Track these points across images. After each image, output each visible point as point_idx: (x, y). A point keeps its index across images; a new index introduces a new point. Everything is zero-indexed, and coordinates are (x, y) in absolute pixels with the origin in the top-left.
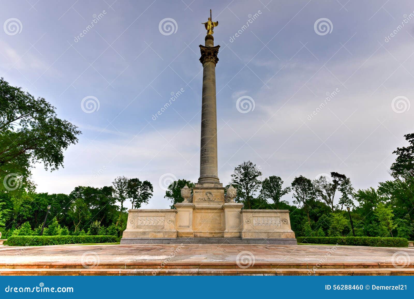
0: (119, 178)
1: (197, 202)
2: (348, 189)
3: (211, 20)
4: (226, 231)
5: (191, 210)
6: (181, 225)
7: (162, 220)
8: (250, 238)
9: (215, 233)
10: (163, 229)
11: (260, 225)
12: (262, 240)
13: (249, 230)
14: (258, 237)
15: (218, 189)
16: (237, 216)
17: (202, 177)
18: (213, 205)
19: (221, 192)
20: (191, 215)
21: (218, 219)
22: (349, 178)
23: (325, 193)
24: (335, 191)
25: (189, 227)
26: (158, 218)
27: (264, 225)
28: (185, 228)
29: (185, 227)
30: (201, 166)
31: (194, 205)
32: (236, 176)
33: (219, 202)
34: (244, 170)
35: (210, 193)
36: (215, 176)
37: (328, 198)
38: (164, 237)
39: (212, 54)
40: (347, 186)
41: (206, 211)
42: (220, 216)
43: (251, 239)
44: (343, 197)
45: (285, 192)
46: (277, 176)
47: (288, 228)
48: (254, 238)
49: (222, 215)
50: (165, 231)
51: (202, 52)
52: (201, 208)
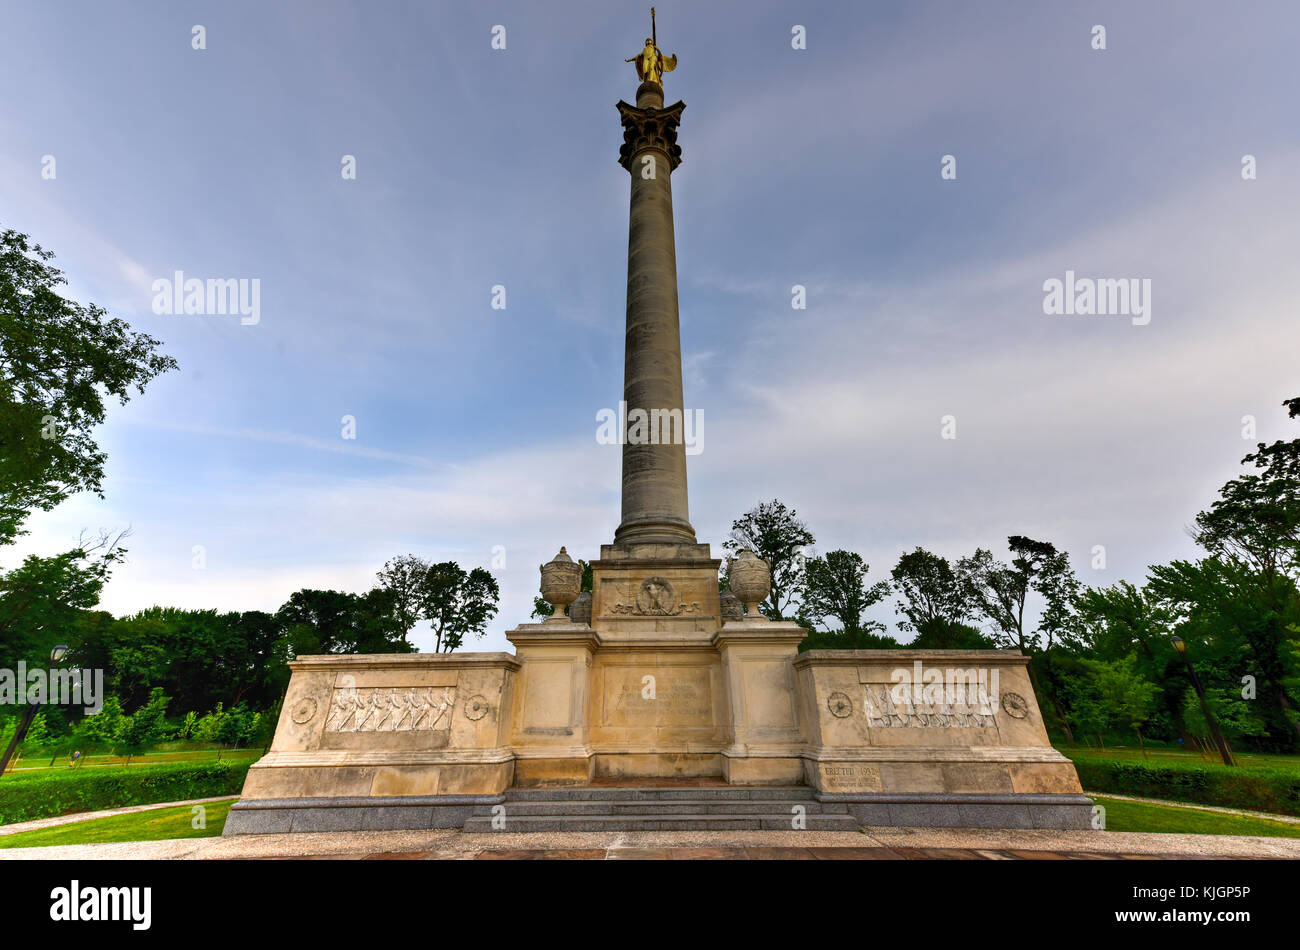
0: (397, 560)
1: (606, 620)
2: (1061, 585)
3: (654, 44)
4: (738, 749)
5: (581, 655)
6: (539, 723)
7: (443, 706)
8: (860, 790)
9: (685, 757)
10: (442, 747)
11: (896, 723)
12: (922, 803)
13: (849, 752)
14: (898, 784)
15: (691, 564)
16: (783, 681)
17: (628, 523)
18: (674, 631)
19: (706, 578)
20: (582, 678)
21: (697, 691)
22: (1066, 553)
23: (991, 596)
24: (1023, 591)
25: (570, 733)
26: (425, 693)
27: (915, 723)
28: (549, 738)
29: (552, 732)
30: (625, 482)
31: (595, 633)
32: (736, 544)
33: (700, 619)
34: (761, 529)
35: (661, 583)
36: (678, 519)
37: (1003, 612)
38: (445, 790)
39: (660, 130)
40: (1058, 576)
41: (647, 658)
42: (704, 680)
43: (866, 798)
44: (1049, 608)
45: (874, 597)
46: (850, 550)
47: (1036, 740)
48: (878, 794)
49: (712, 672)
50: (449, 759)
51: (626, 122)
52: (626, 644)
